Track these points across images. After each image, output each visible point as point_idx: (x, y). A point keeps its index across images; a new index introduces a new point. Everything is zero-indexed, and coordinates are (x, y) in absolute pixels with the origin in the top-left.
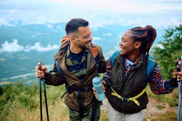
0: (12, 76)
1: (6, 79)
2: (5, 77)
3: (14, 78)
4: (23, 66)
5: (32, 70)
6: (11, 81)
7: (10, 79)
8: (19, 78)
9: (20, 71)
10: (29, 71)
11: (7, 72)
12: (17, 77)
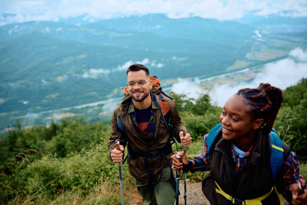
0: (77, 104)
1: (68, 109)
2: (67, 107)
3: (79, 107)
4: (91, 89)
5: (106, 95)
6: (75, 113)
7: (74, 109)
8: (87, 107)
9: (89, 97)
10: (101, 97)
11: (69, 98)
12: (84, 106)
